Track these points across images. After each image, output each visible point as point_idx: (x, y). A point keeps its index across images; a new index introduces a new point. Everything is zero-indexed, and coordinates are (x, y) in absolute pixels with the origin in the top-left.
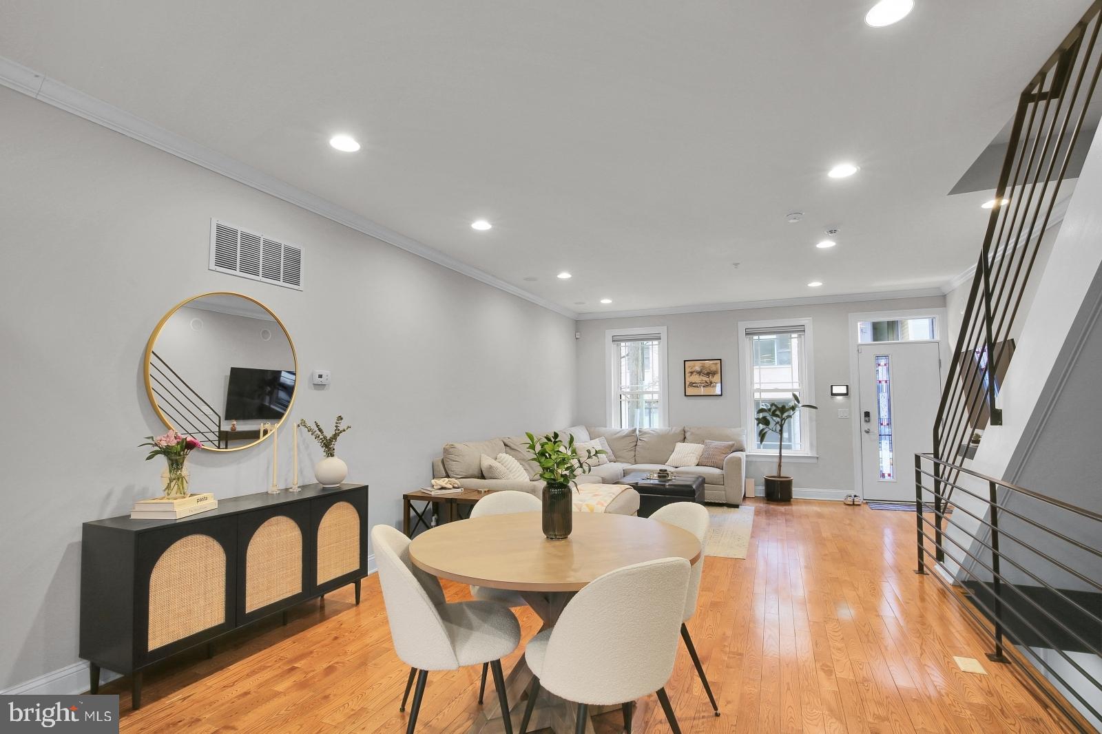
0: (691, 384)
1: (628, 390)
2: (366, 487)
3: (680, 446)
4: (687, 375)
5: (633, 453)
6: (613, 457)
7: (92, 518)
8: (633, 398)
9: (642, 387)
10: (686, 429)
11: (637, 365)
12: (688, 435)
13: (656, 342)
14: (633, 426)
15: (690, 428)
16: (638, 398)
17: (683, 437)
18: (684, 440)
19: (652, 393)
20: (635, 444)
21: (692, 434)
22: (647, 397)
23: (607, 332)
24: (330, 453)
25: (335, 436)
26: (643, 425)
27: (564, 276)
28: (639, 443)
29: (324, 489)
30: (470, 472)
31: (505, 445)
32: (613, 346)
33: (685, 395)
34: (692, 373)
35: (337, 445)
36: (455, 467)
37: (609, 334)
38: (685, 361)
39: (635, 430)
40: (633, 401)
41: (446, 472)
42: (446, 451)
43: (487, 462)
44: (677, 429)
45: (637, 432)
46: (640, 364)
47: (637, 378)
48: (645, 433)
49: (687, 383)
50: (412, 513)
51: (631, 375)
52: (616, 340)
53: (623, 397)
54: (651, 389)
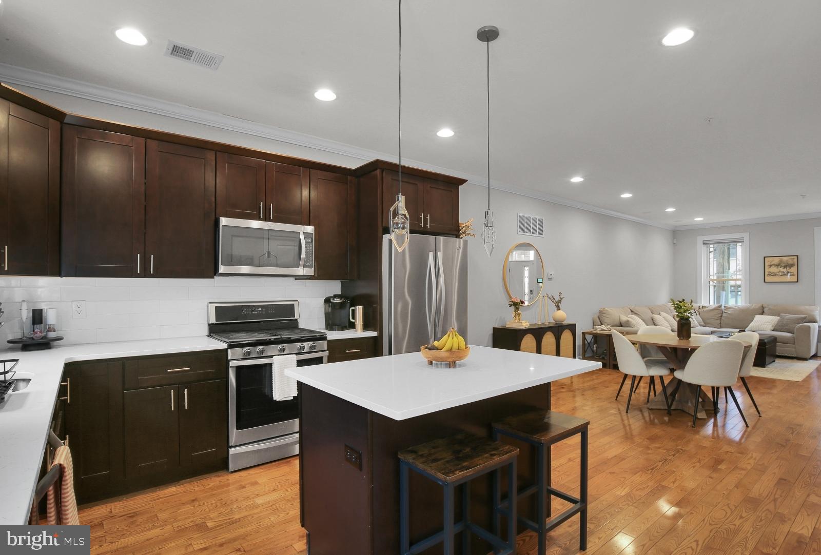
0: (770, 274)
1: (715, 278)
2: (575, 324)
3: (758, 318)
4: (766, 267)
5: (719, 321)
6: (703, 323)
7: (496, 327)
8: (719, 283)
9: (728, 276)
10: (764, 306)
11: (723, 258)
12: (765, 310)
13: (740, 244)
14: (719, 303)
15: (768, 306)
16: (723, 283)
17: (761, 311)
18: (763, 313)
19: (736, 280)
20: (721, 315)
21: (770, 309)
22: (732, 283)
23: (699, 238)
24: (559, 308)
25: (560, 301)
26: (728, 303)
27: (670, 210)
28: (724, 315)
29: (556, 324)
30: (615, 323)
31: (631, 311)
32: (704, 248)
33: (765, 282)
34: (771, 266)
35: (561, 305)
36: (606, 320)
37: (700, 239)
38: (765, 257)
39: (721, 306)
40: (719, 286)
41: (601, 323)
42: (601, 312)
43: (624, 318)
44: (756, 305)
45: (723, 307)
46: (726, 257)
47: (723, 268)
48: (730, 308)
49: (766, 273)
50: (586, 342)
51: (718, 266)
52: (706, 243)
53: (711, 283)
54: (734, 277)
